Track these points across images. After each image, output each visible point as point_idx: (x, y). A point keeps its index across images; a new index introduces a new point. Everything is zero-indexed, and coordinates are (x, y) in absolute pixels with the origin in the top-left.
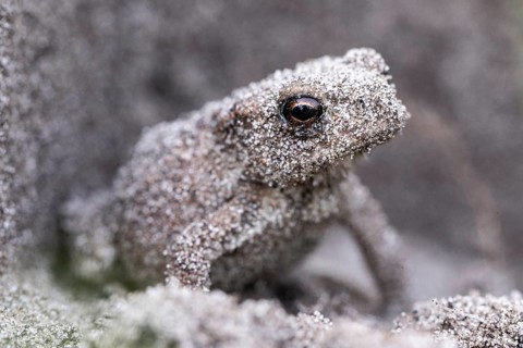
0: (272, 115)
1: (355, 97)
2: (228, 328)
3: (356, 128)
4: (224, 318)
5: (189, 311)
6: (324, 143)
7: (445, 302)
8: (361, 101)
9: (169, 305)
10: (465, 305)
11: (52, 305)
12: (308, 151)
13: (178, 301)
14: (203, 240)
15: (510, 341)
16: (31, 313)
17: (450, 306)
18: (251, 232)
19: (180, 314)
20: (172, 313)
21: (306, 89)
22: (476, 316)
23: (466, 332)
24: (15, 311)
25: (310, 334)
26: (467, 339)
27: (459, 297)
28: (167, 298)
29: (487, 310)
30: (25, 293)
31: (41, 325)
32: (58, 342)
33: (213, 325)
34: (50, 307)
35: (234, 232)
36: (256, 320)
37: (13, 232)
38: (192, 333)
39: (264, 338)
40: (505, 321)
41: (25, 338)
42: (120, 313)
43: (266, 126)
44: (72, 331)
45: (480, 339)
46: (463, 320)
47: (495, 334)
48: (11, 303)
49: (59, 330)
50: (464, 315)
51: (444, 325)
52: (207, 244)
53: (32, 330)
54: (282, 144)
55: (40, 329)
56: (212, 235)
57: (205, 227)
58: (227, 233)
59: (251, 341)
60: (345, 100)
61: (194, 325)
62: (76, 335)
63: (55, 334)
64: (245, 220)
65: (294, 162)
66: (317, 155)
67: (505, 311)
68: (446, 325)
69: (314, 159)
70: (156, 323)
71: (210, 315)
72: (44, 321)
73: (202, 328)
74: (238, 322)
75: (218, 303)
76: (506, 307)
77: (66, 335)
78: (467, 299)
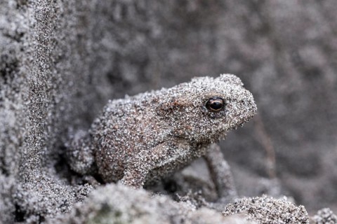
0: (198, 106)
1: (239, 99)
2: (146, 208)
3: (240, 114)
4: (144, 202)
5: (127, 197)
6: (224, 121)
7: (251, 199)
8: (243, 101)
9: (117, 194)
10: (261, 201)
11: (56, 186)
12: (216, 124)
13: (122, 192)
14: (148, 160)
15: (282, 222)
16: (46, 190)
17: (253, 202)
18: (171, 159)
19: (122, 199)
20: (118, 198)
21: (219, 95)
22: (265, 208)
23: (260, 216)
24: (38, 188)
25: (185, 212)
26: (261, 219)
27: (258, 198)
28: (117, 190)
29: (271, 205)
30: (43, 179)
31: (50, 196)
32: (59, 205)
33: (138, 205)
34: (55, 187)
35: (162, 159)
36: (160, 205)
37: (39, 148)
38: (128, 209)
39: (163, 214)
40: (280, 212)
41: (43, 203)
42: (93, 196)
43: (194, 111)
44: (66, 201)
45: (267, 220)
46: (259, 209)
47: (275, 218)
48: (36, 184)
49: (60, 199)
50: (260, 207)
51: (249, 211)
52: (149, 162)
53: (46, 198)
54: (202, 121)
55: (50, 198)
56: (153, 158)
57: (150, 153)
58: (159, 158)
59: (157, 215)
60: (234, 100)
61: (129, 205)
62: (68, 202)
63: (58, 202)
64: (169, 153)
65: (208, 130)
66: (220, 127)
67: (280, 207)
68: (251, 211)
69: (218, 128)
70: (111, 203)
71: (137, 200)
72: (52, 194)
73: (133, 207)
74: (151, 205)
75: (142, 195)
76: (281, 204)
77: (63, 203)
78: (261, 199)
